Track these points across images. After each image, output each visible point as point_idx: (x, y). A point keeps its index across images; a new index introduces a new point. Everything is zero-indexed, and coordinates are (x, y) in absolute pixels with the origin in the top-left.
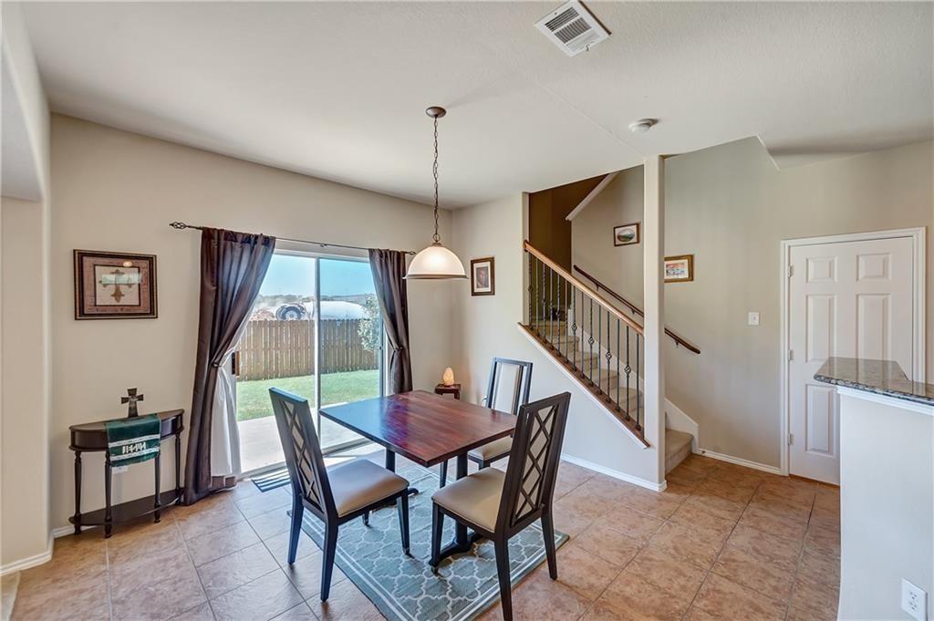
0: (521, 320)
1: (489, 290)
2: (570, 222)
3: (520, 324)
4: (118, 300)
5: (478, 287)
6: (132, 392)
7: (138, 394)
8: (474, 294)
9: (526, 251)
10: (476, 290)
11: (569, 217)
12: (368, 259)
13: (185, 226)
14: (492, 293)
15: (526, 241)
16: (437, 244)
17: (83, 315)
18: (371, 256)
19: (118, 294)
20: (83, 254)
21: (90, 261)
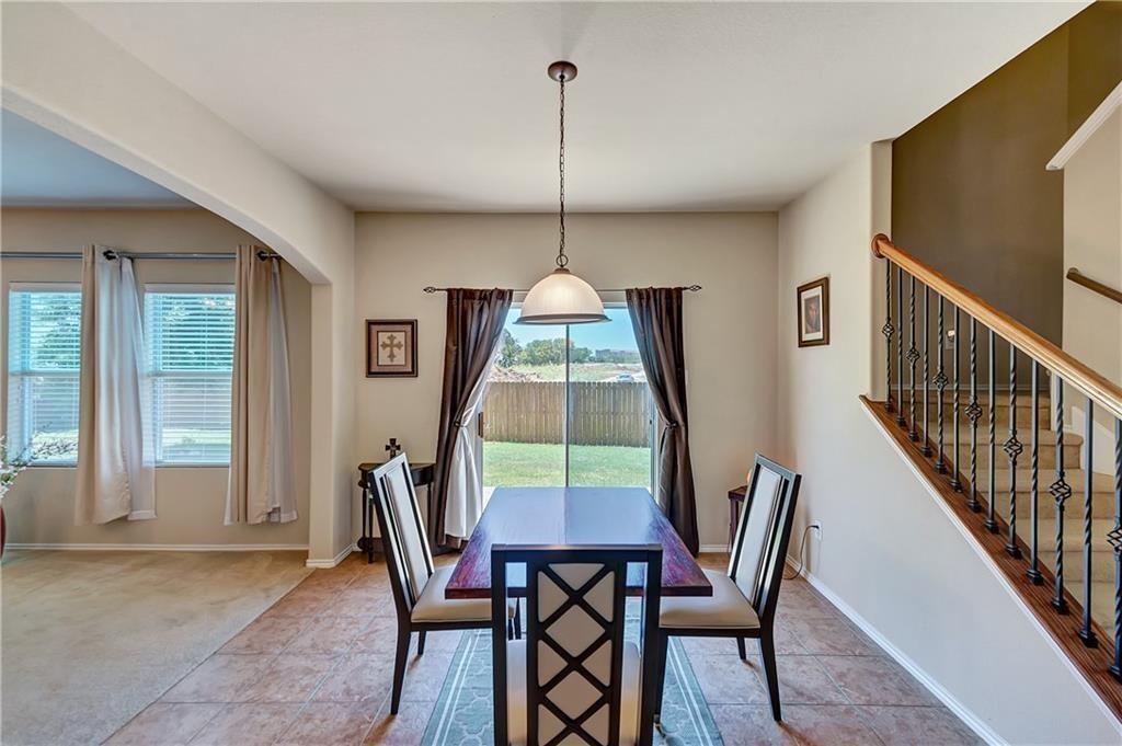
0: (867, 390)
1: (819, 335)
2: (1059, 174)
3: (864, 398)
4: (392, 361)
5: (807, 332)
6: (393, 441)
7: (397, 444)
8: (803, 344)
9: (881, 256)
10: (806, 337)
11: (1056, 162)
12: (626, 304)
13: (435, 290)
14: (825, 341)
15: (881, 237)
16: (562, 270)
17: (370, 373)
18: (629, 299)
19: (392, 356)
20: (370, 324)
21: (375, 328)
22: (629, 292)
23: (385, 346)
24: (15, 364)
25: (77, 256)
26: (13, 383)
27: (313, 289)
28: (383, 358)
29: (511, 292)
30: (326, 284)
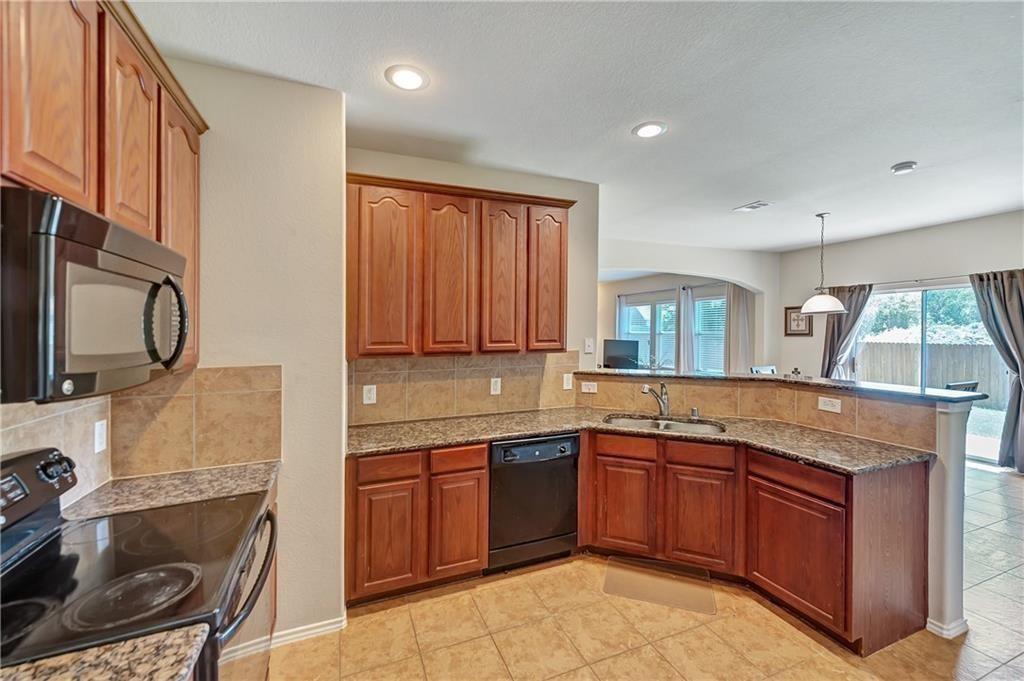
4: (798, 328)
6: (796, 369)
12: (971, 284)
17: (787, 334)
18: (973, 282)
19: (798, 325)
20: (787, 309)
21: (789, 311)
22: (971, 276)
23: (794, 320)
24: (657, 332)
25: (675, 290)
26: (657, 337)
27: (757, 297)
28: (794, 327)
29: (871, 286)
30: (761, 293)
